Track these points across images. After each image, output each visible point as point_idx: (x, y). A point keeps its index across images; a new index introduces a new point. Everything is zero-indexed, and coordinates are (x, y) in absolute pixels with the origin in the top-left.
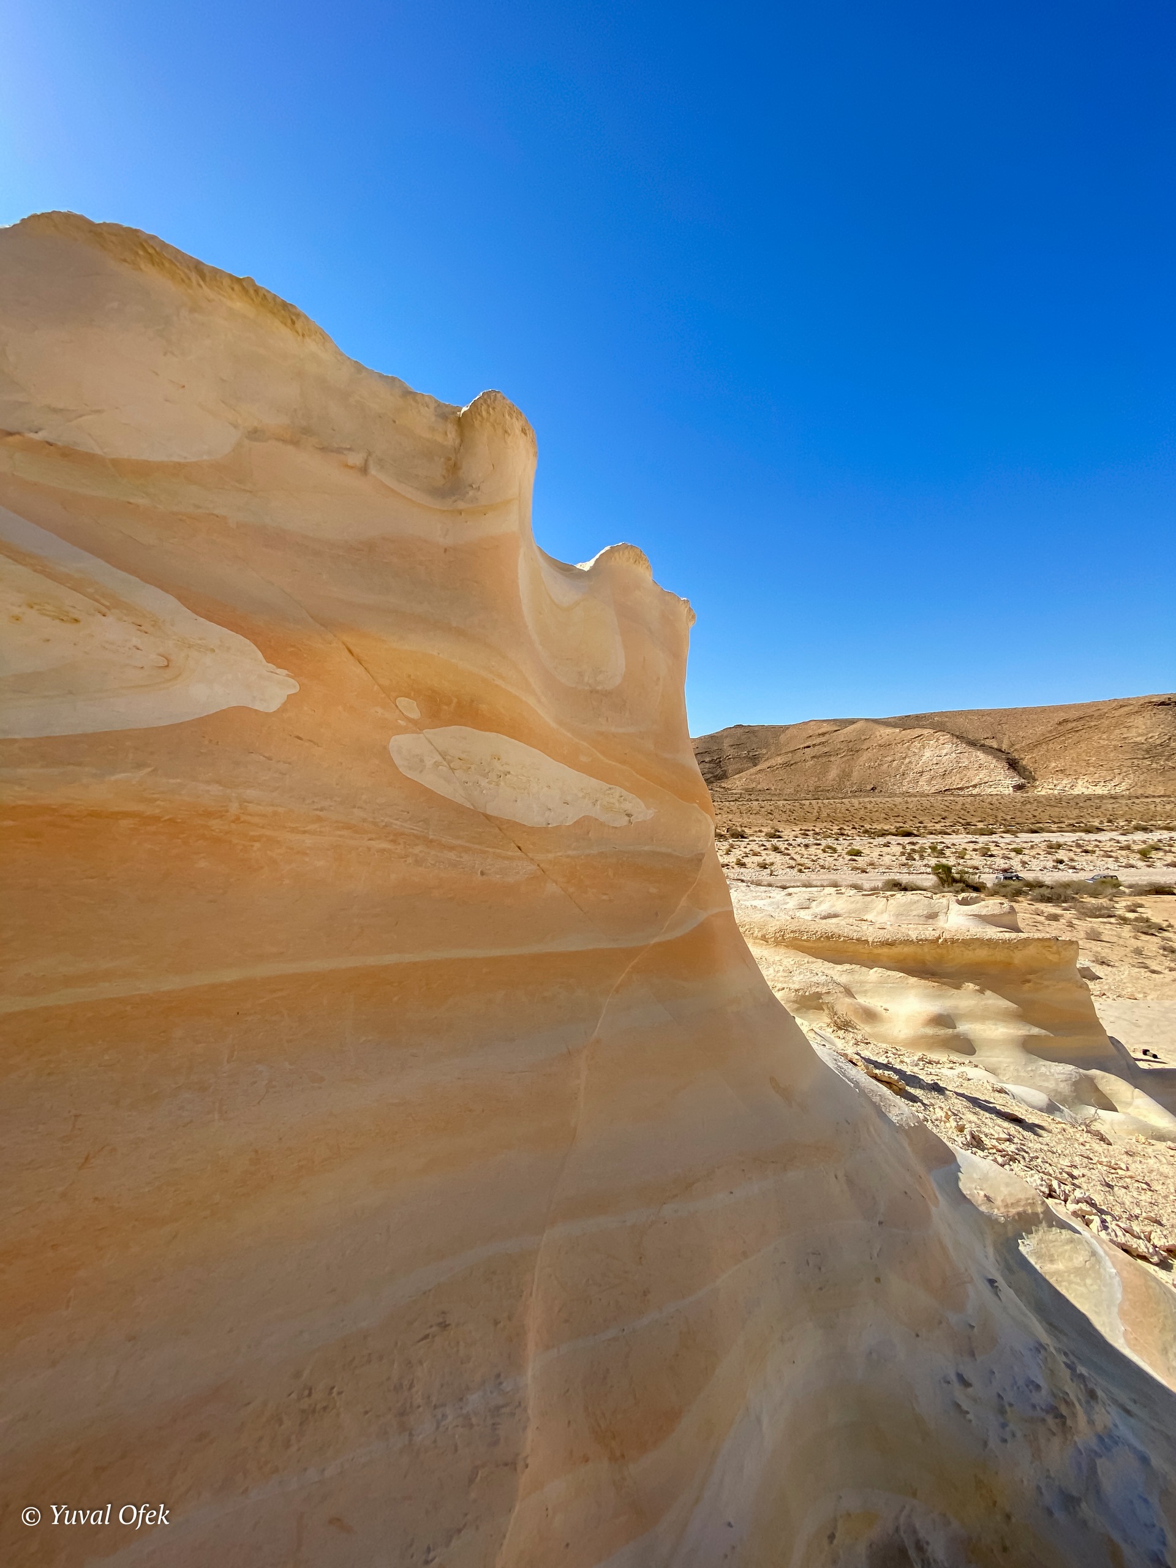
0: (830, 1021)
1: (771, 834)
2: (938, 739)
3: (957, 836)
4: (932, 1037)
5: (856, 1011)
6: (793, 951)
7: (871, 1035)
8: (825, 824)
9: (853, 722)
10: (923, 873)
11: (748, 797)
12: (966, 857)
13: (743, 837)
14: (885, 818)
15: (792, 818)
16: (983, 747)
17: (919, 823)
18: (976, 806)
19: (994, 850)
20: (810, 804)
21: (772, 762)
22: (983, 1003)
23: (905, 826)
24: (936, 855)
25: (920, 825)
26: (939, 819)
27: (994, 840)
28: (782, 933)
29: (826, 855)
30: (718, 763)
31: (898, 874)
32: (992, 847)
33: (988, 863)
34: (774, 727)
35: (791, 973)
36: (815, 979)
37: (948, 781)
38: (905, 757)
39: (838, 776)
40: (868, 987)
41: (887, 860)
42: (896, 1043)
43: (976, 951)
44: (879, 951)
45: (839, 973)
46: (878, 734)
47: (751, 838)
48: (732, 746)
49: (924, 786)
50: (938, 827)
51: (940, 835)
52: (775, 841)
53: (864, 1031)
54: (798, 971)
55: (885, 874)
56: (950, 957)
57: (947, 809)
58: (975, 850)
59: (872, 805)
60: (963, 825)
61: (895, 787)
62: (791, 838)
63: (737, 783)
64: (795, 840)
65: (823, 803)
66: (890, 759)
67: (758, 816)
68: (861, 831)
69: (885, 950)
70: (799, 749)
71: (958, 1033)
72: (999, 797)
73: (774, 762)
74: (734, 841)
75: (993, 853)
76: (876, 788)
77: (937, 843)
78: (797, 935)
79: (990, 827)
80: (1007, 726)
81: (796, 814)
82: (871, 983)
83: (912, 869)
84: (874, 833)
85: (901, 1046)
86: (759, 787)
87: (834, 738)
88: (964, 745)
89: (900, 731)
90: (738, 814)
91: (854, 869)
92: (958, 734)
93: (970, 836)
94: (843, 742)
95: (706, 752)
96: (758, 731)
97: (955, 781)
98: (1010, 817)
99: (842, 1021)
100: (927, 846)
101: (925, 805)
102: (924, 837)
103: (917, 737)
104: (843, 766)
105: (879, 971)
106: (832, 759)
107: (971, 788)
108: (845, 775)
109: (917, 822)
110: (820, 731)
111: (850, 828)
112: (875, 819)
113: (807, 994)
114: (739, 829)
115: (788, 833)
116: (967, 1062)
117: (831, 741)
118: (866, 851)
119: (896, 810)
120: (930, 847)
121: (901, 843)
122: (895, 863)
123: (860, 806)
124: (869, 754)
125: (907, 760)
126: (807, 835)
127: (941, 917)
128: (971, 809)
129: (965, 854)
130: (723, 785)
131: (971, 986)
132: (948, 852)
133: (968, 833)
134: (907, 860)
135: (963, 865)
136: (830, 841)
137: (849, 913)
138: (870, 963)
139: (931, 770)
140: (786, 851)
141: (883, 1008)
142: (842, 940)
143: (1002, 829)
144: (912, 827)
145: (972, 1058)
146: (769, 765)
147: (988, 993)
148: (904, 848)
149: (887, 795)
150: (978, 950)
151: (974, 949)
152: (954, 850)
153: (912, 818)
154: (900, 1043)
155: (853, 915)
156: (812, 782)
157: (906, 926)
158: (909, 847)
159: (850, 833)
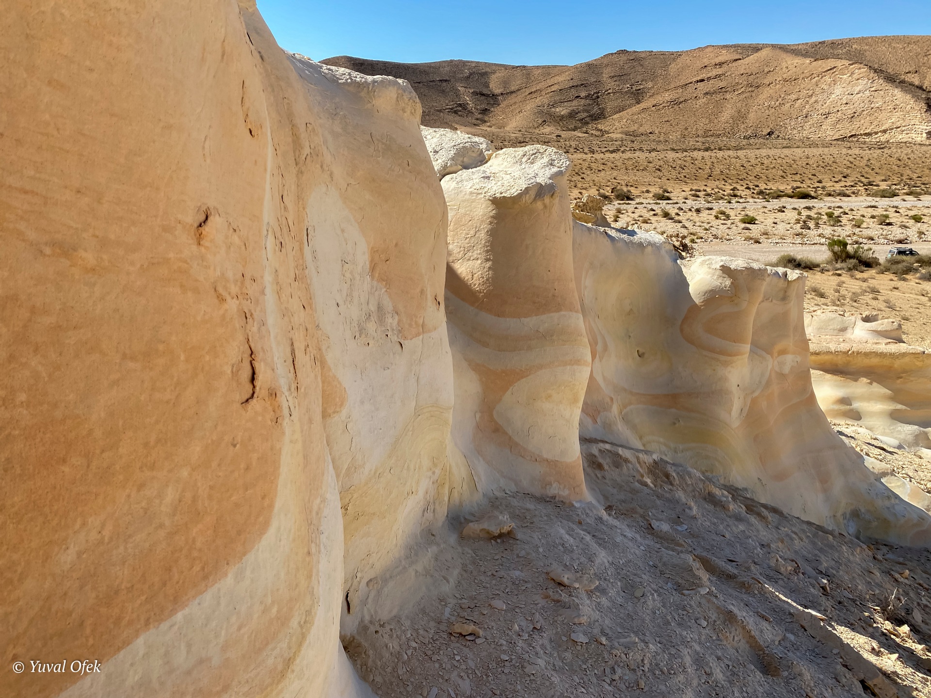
1: (659, 195)
2: (852, 73)
3: (857, 199)
4: (837, 410)
8: (717, 183)
9: (757, 48)
10: (817, 244)
11: (630, 145)
12: (862, 226)
13: (629, 198)
14: (782, 176)
15: (682, 175)
16: (902, 84)
17: (818, 182)
18: (882, 160)
19: (893, 216)
20: (702, 156)
21: (658, 99)
22: (870, 390)
23: (802, 185)
25: (818, 184)
26: (840, 177)
27: (895, 203)
29: (718, 222)
30: (595, 98)
31: (791, 245)
32: (891, 212)
33: (884, 232)
37: (857, 124)
38: (812, 95)
39: (732, 117)
41: (781, 228)
46: (784, 65)
47: (638, 200)
48: (613, 77)
49: (827, 130)
50: (838, 187)
51: (838, 198)
52: (664, 204)
55: (778, 245)
56: (854, 362)
57: (850, 165)
58: (873, 217)
59: (770, 160)
60: (864, 185)
61: (795, 132)
62: (681, 200)
63: (617, 125)
64: (685, 203)
65: (715, 156)
66: (794, 97)
67: (645, 173)
68: (755, 192)
70: (691, 83)
71: (852, 408)
73: (660, 99)
74: (619, 204)
75: (891, 220)
76: (773, 133)
77: (834, 207)
79: (894, 187)
81: (687, 171)
83: (806, 240)
84: (768, 195)
86: (642, 130)
87: (732, 69)
88: (881, 81)
89: (811, 62)
90: (623, 171)
91: (748, 239)
92: (876, 66)
93: (870, 199)
94: (742, 74)
95: (583, 84)
96: (644, 58)
97: (863, 125)
98: (917, 175)
100: (823, 211)
101: (826, 159)
102: (821, 199)
103: (828, 70)
104: (739, 105)
106: (728, 96)
107: (880, 134)
108: (740, 116)
109: (815, 181)
110: (717, 61)
111: (743, 188)
112: (770, 176)
114: (625, 189)
115: (678, 193)
116: (856, 424)
117: (729, 73)
118: (760, 218)
119: (795, 166)
120: (827, 214)
121: (797, 208)
122: (789, 232)
123: (756, 160)
124: (771, 91)
125: (813, 99)
126: (698, 197)
128: (876, 163)
129: (862, 222)
130: (600, 127)
132: (844, 219)
133: (868, 195)
134: (801, 228)
135: (858, 235)
136: (722, 205)
139: (838, 111)
140: (677, 218)
143: (906, 190)
144: (810, 187)
145: (859, 422)
146: (655, 102)
147: (874, 384)
148: (800, 214)
149: (785, 143)
150: (873, 359)
151: (870, 358)
152: (851, 217)
153: (810, 176)
156: (702, 124)
158: (805, 213)
159: (743, 194)
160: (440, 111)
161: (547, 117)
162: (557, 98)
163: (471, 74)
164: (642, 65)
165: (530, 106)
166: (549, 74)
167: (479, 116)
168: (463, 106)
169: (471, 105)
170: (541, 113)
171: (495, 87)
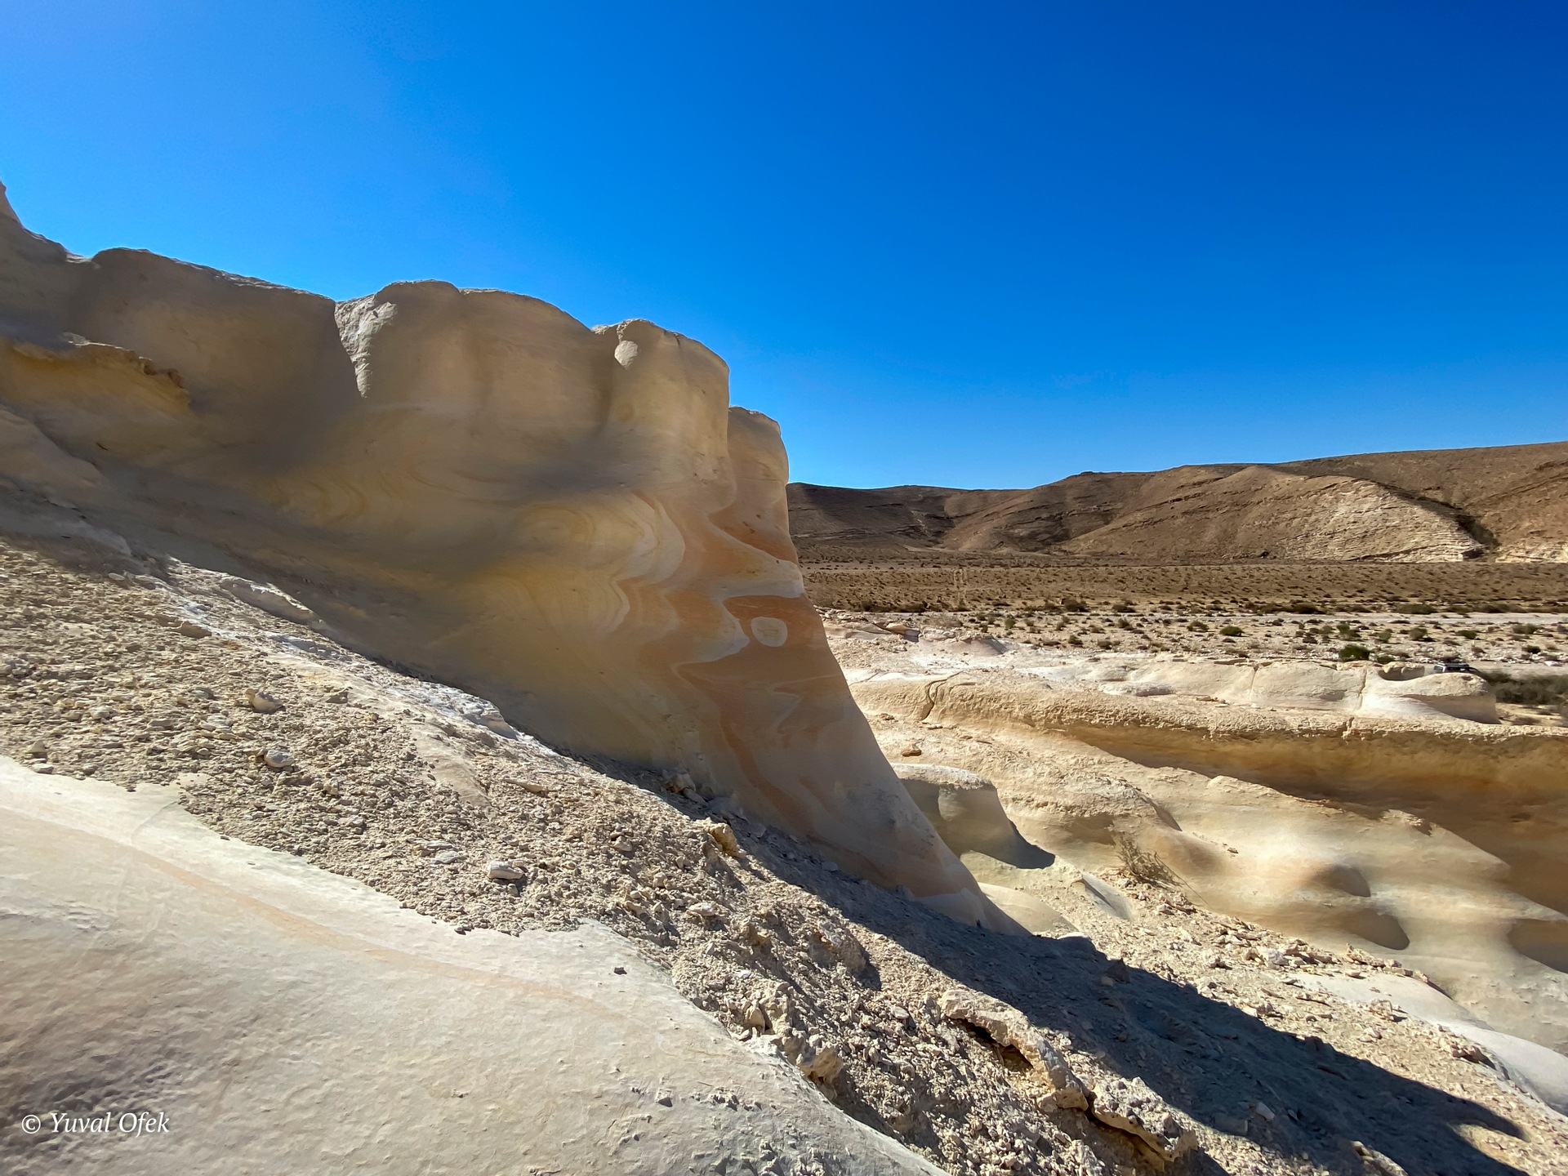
0: (1124, 864)
1: (1120, 606)
2: (1358, 490)
3: (1379, 615)
4: (1318, 909)
5: (1174, 852)
6: (1075, 742)
7: (1198, 896)
8: (1195, 596)
9: (1240, 468)
11: (1094, 562)
12: (1390, 641)
13: (1082, 610)
14: (1278, 590)
15: (1151, 587)
16: (1424, 502)
17: (1325, 596)
18: (1408, 576)
19: (1432, 632)
20: (1176, 570)
21: (1130, 519)
22: (1427, 851)
23: (1304, 599)
24: (1346, 636)
25: (1325, 599)
26: (1354, 591)
27: (1433, 620)
28: (1059, 712)
29: (1192, 633)
30: (1058, 520)
32: (1430, 629)
33: (1423, 649)
34: (1133, 475)
35: (1062, 778)
36: (1104, 791)
37: (1370, 545)
38: (1311, 514)
39: (1217, 537)
40: (1202, 809)
41: (1276, 641)
42: (1248, 916)
43: (1417, 757)
44: (1229, 748)
45: (1152, 782)
46: (1274, 483)
47: (1093, 612)
48: (1077, 498)
49: (1334, 551)
50: (1352, 602)
51: (1354, 613)
52: (1125, 616)
53: (1187, 888)
54: (1076, 776)
56: (1365, 764)
57: (1366, 579)
58: (1404, 632)
59: (1261, 572)
60: (1388, 600)
61: (1295, 552)
62: (1147, 612)
63: (1082, 545)
64: (1152, 615)
65: (1193, 569)
66: (1289, 515)
67: (1104, 584)
68: (1243, 605)
69: (1239, 747)
70: (1166, 502)
71: (1373, 905)
72: (1444, 566)
73: (1132, 519)
74: (1070, 614)
75: (1432, 636)
76: (1268, 553)
77: (1349, 622)
78: (1083, 716)
79: (1428, 603)
80: (1460, 472)
81: (1156, 582)
82: (1209, 802)
83: (1311, 654)
84: (1260, 608)
85: (1256, 921)
86: (1111, 551)
87: (1214, 488)
88: (1395, 498)
89: (1305, 480)
90: (1078, 583)
91: (1231, 652)
92: (1386, 483)
93: (1398, 615)
94: (1225, 493)
95: (1044, 506)
96: (1112, 479)
97: (1379, 546)
98: (1458, 591)
99: (1146, 867)
100: (1334, 625)
101: (1334, 574)
102: (1330, 614)
103: (1328, 487)
104: (1224, 524)
105: (1225, 783)
106: (1211, 515)
107: (1401, 555)
108: (1227, 537)
109: (1322, 595)
110: (1196, 480)
111: (1228, 601)
112: (1263, 590)
113: (1086, 815)
114: (1079, 600)
115: (1143, 606)
116: (1389, 963)
117: (1210, 492)
118: (1248, 630)
119: (1293, 579)
120: (1339, 627)
121: (1299, 621)
122: (1287, 646)
123: (1244, 574)
124: (1260, 510)
125: (1313, 518)
126: (1170, 609)
127: (1351, 699)
128: (1402, 579)
129: (1389, 637)
130: (1063, 548)
131: (1404, 818)
132: (1364, 634)
133: (1394, 611)
134: (1305, 642)
135: (1384, 651)
136: (1199, 617)
137: (1188, 688)
138: (1211, 767)
139: (1345, 530)
140: (1138, 628)
141: (1227, 848)
142: (1160, 726)
143: (1446, 605)
144: (1315, 601)
145: (1400, 956)
146: (1125, 523)
147: (1439, 833)
148: (1302, 627)
149: (1282, 561)
150: (1420, 754)
151: (1414, 752)
152: (1373, 632)
153: (1315, 590)
154: (1254, 915)
155: (1194, 692)
156: (1182, 544)
157: (1285, 711)
158: (1308, 627)
159: (1227, 607)
160: (891, 533)
161: (1004, 537)
162: (1016, 520)
163: (925, 498)
164: (1110, 487)
165: (986, 528)
166: (1008, 497)
167: (933, 538)
168: (916, 529)
169: (924, 527)
170: (998, 534)
171: (950, 509)
